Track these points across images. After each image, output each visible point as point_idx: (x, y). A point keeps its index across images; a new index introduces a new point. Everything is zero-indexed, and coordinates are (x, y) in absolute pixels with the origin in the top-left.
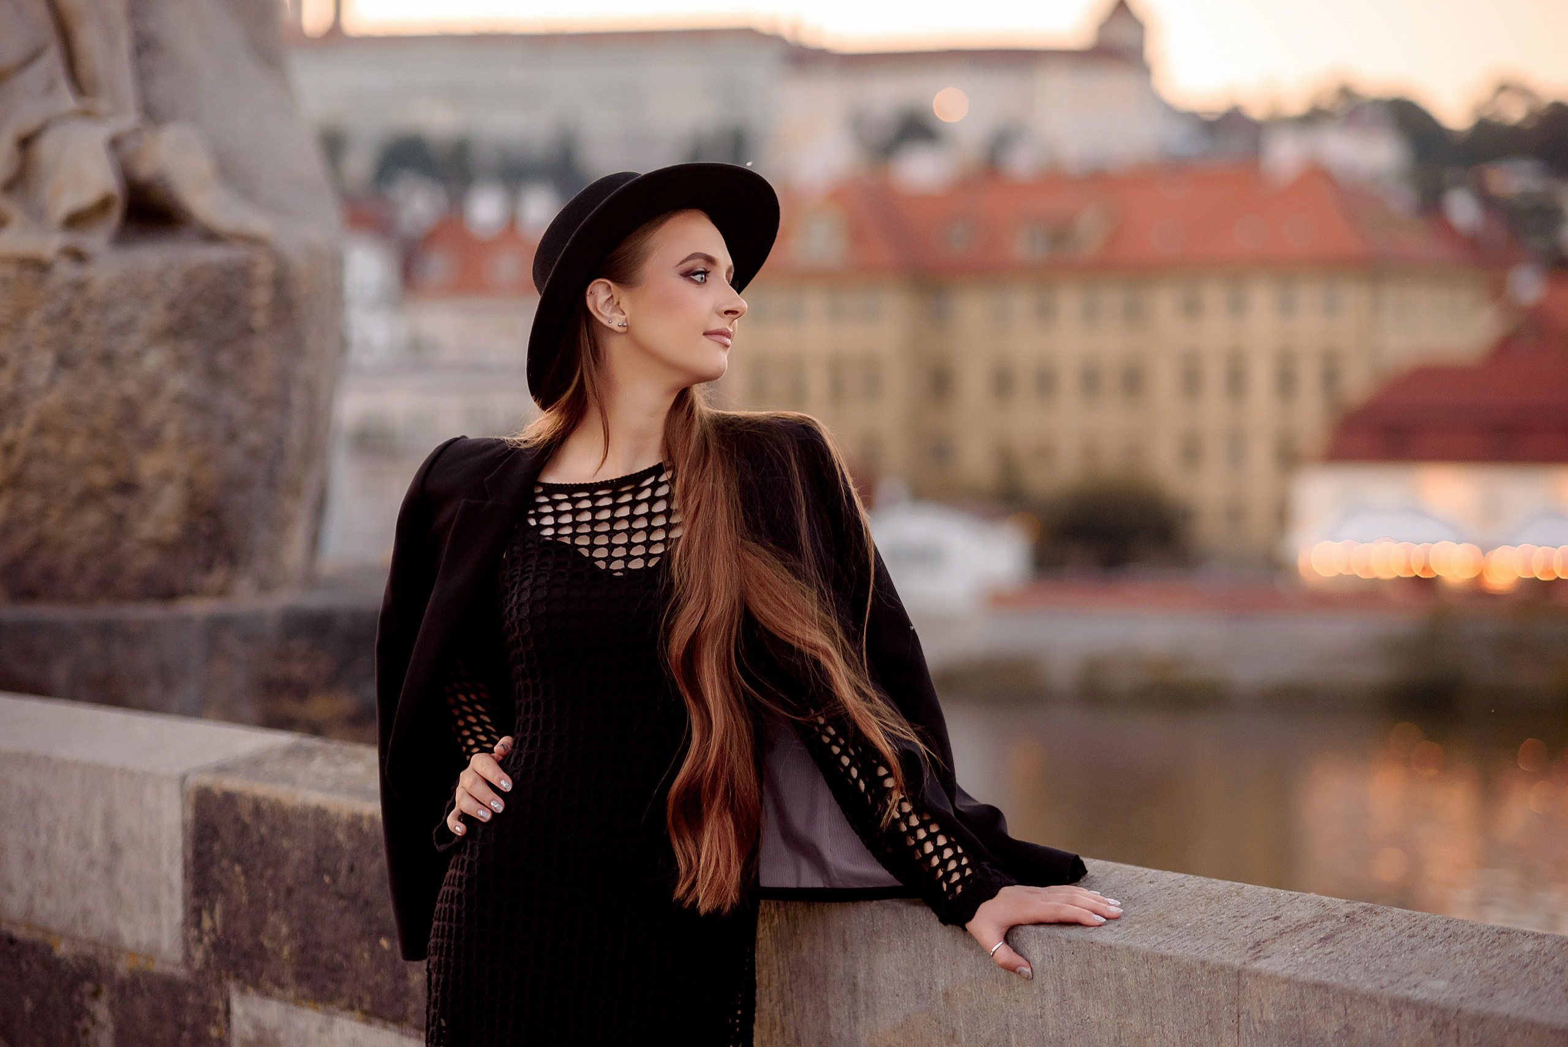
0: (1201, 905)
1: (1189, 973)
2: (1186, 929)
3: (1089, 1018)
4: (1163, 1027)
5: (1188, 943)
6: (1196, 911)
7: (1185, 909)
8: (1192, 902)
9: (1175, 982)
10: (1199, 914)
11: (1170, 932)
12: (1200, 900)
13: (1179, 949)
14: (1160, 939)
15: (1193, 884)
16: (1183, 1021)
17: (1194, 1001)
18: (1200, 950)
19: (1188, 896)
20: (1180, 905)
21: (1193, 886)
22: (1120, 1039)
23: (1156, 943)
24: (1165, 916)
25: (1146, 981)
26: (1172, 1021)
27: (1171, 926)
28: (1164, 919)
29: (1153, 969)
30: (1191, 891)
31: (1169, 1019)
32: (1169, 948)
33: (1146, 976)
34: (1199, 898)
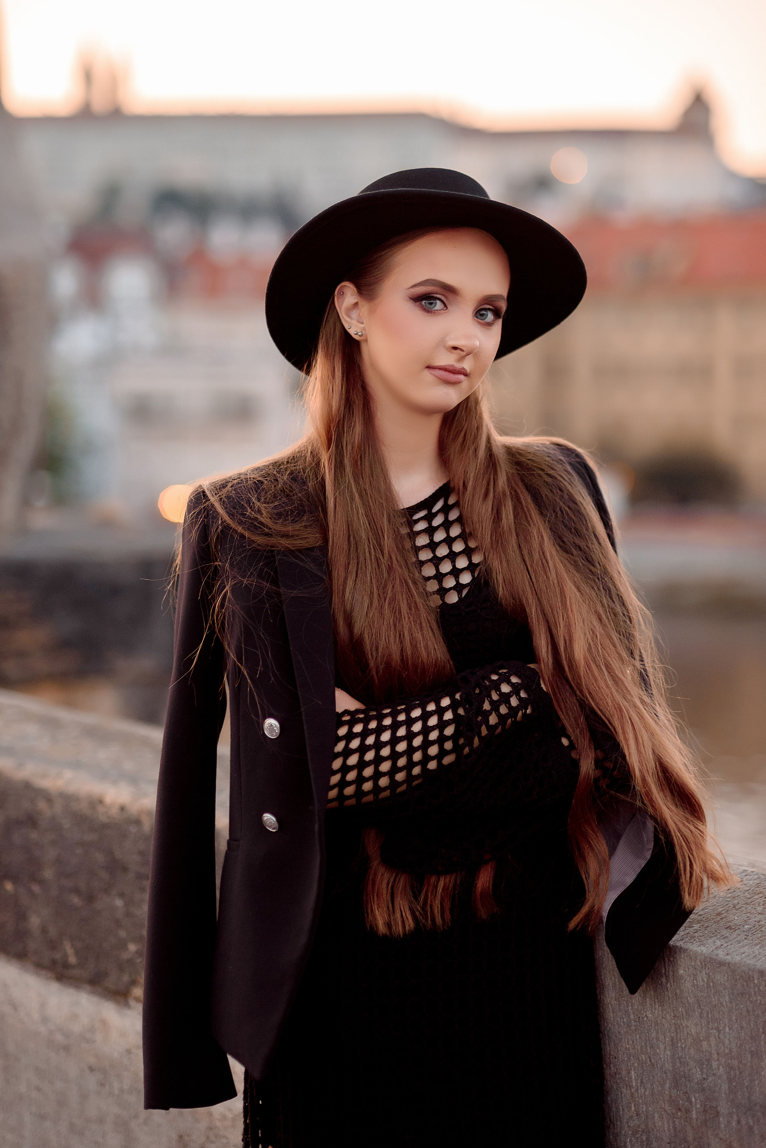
0: (759, 905)
1: (746, 982)
2: (744, 932)
3: (646, 1016)
4: (719, 1032)
5: (746, 949)
6: (754, 911)
7: (744, 909)
8: (750, 900)
9: (733, 990)
10: (756, 915)
11: (728, 934)
12: (757, 899)
13: (737, 955)
14: (718, 943)
15: (750, 880)
16: (740, 1028)
17: (751, 1009)
18: (759, 957)
19: (746, 894)
20: (738, 903)
21: (751, 882)
22: (677, 1039)
23: (714, 947)
24: (723, 916)
25: (703, 985)
26: (729, 1026)
27: (729, 928)
28: (722, 919)
29: (711, 974)
30: (749, 888)
31: (725, 1025)
32: (727, 954)
33: (703, 980)
34: (756, 897)
